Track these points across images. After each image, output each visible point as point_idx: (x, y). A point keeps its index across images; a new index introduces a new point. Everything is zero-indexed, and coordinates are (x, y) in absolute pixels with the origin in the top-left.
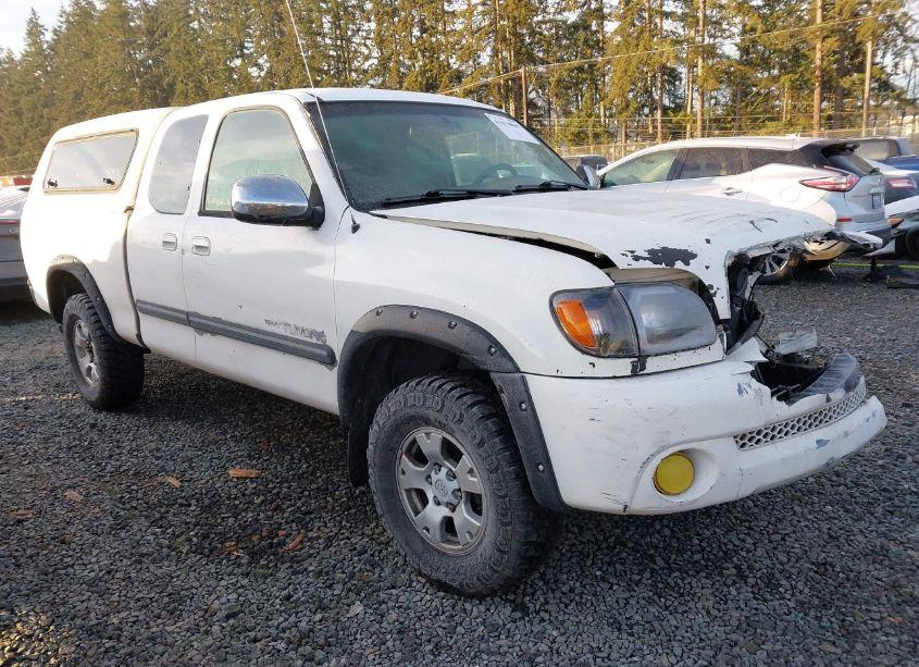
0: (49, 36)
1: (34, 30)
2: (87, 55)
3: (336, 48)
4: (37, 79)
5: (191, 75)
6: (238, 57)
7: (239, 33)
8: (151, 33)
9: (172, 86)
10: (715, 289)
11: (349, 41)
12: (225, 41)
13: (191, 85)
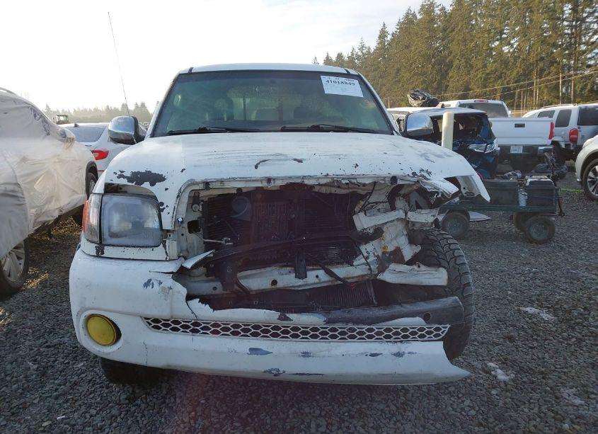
0: (389, 37)
1: (383, 34)
2: (407, 47)
3: (571, 27)
4: (380, 62)
5: (464, 55)
6: (497, 40)
7: (500, 24)
8: (444, 30)
9: (451, 62)
10: (165, 206)
11: (583, 20)
12: (490, 30)
13: (463, 61)
